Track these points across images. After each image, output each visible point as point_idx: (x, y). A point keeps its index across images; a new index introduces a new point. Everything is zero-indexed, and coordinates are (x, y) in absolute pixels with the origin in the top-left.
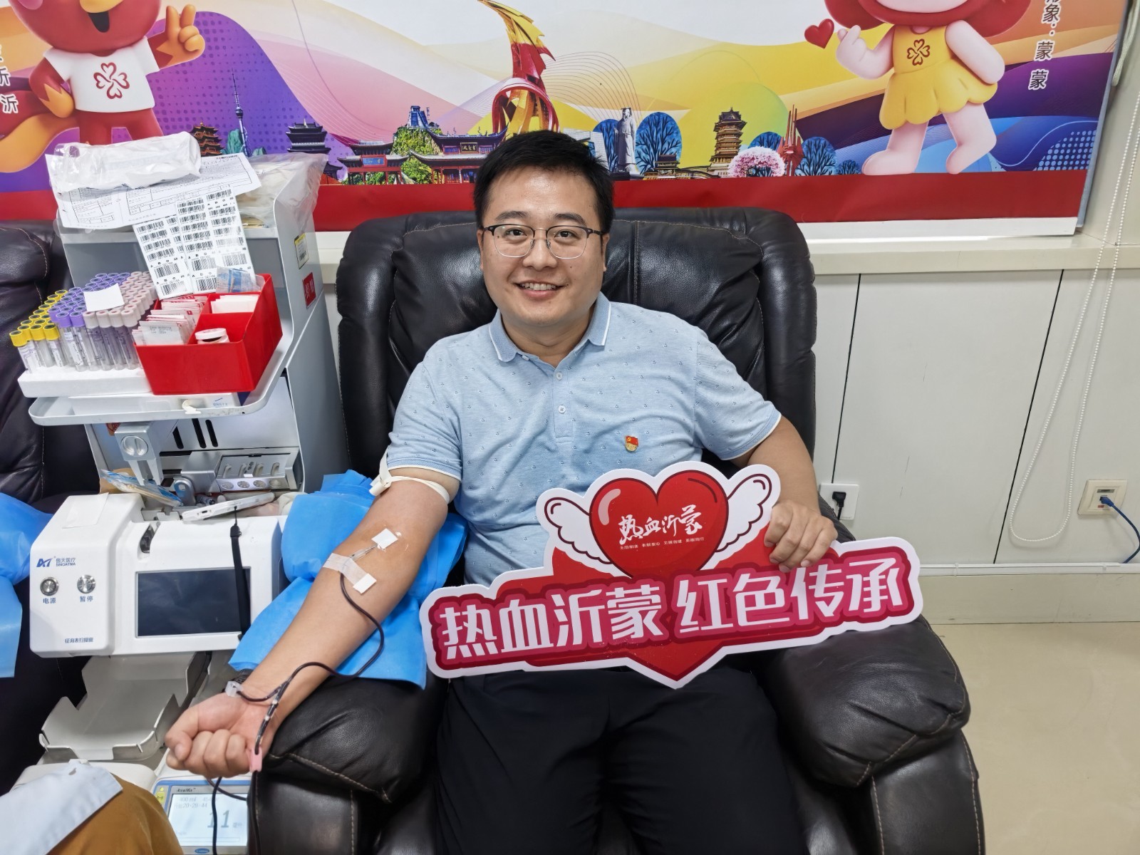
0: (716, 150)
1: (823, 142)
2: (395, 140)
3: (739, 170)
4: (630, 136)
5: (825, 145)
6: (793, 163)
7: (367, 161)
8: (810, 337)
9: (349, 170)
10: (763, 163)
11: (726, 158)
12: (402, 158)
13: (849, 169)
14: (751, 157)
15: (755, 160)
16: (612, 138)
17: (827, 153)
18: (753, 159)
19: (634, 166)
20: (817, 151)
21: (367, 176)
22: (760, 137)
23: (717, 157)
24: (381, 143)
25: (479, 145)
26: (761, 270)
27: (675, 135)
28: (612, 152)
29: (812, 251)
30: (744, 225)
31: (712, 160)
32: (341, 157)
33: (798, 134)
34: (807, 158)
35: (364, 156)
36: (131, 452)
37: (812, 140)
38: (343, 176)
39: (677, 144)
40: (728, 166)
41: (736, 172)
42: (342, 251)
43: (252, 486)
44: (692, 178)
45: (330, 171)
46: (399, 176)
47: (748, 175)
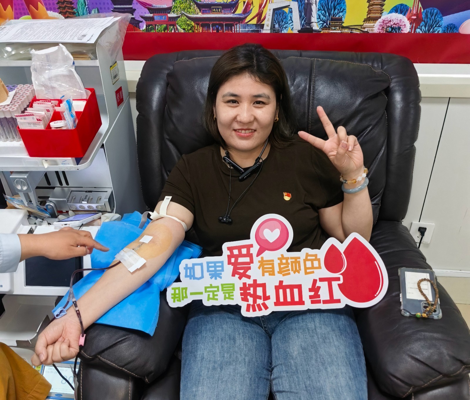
0: (367, 15)
1: (435, 11)
2: (173, 4)
3: (381, 28)
4: (314, 5)
5: (437, 13)
6: (415, 24)
7: (157, 18)
8: (414, 136)
9: (146, 23)
10: (396, 24)
11: (373, 20)
12: (177, 16)
13: (451, 29)
14: (389, 20)
15: (391, 22)
16: (303, 5)
17: (438, 19)
18: (390, 21)
19: (316, 24)
20: (431, 17)
21: (157, 27)
22: (396, 7)
23: (368, 20)
24: (165, 6)
25: (223, 8)
26: (388, 92)
27: (342, 4)
28: (303, 14)
29: (421, 82)
30: (380, 64)
31: (364, 21)
32: (142, 15)
33: (420, 5)
34: (424, 21)
35: (155, 14)
36: (19, 187)
37: (429, 10)
38: (143, 26)
39: (343, 10)
40: (374, 25)
41: (379, 29)
42: (140, 72)
43: (87, 208)
44: (351, 32)
45: (135, 23)
46: (175, 27)
47: (386, 31)
